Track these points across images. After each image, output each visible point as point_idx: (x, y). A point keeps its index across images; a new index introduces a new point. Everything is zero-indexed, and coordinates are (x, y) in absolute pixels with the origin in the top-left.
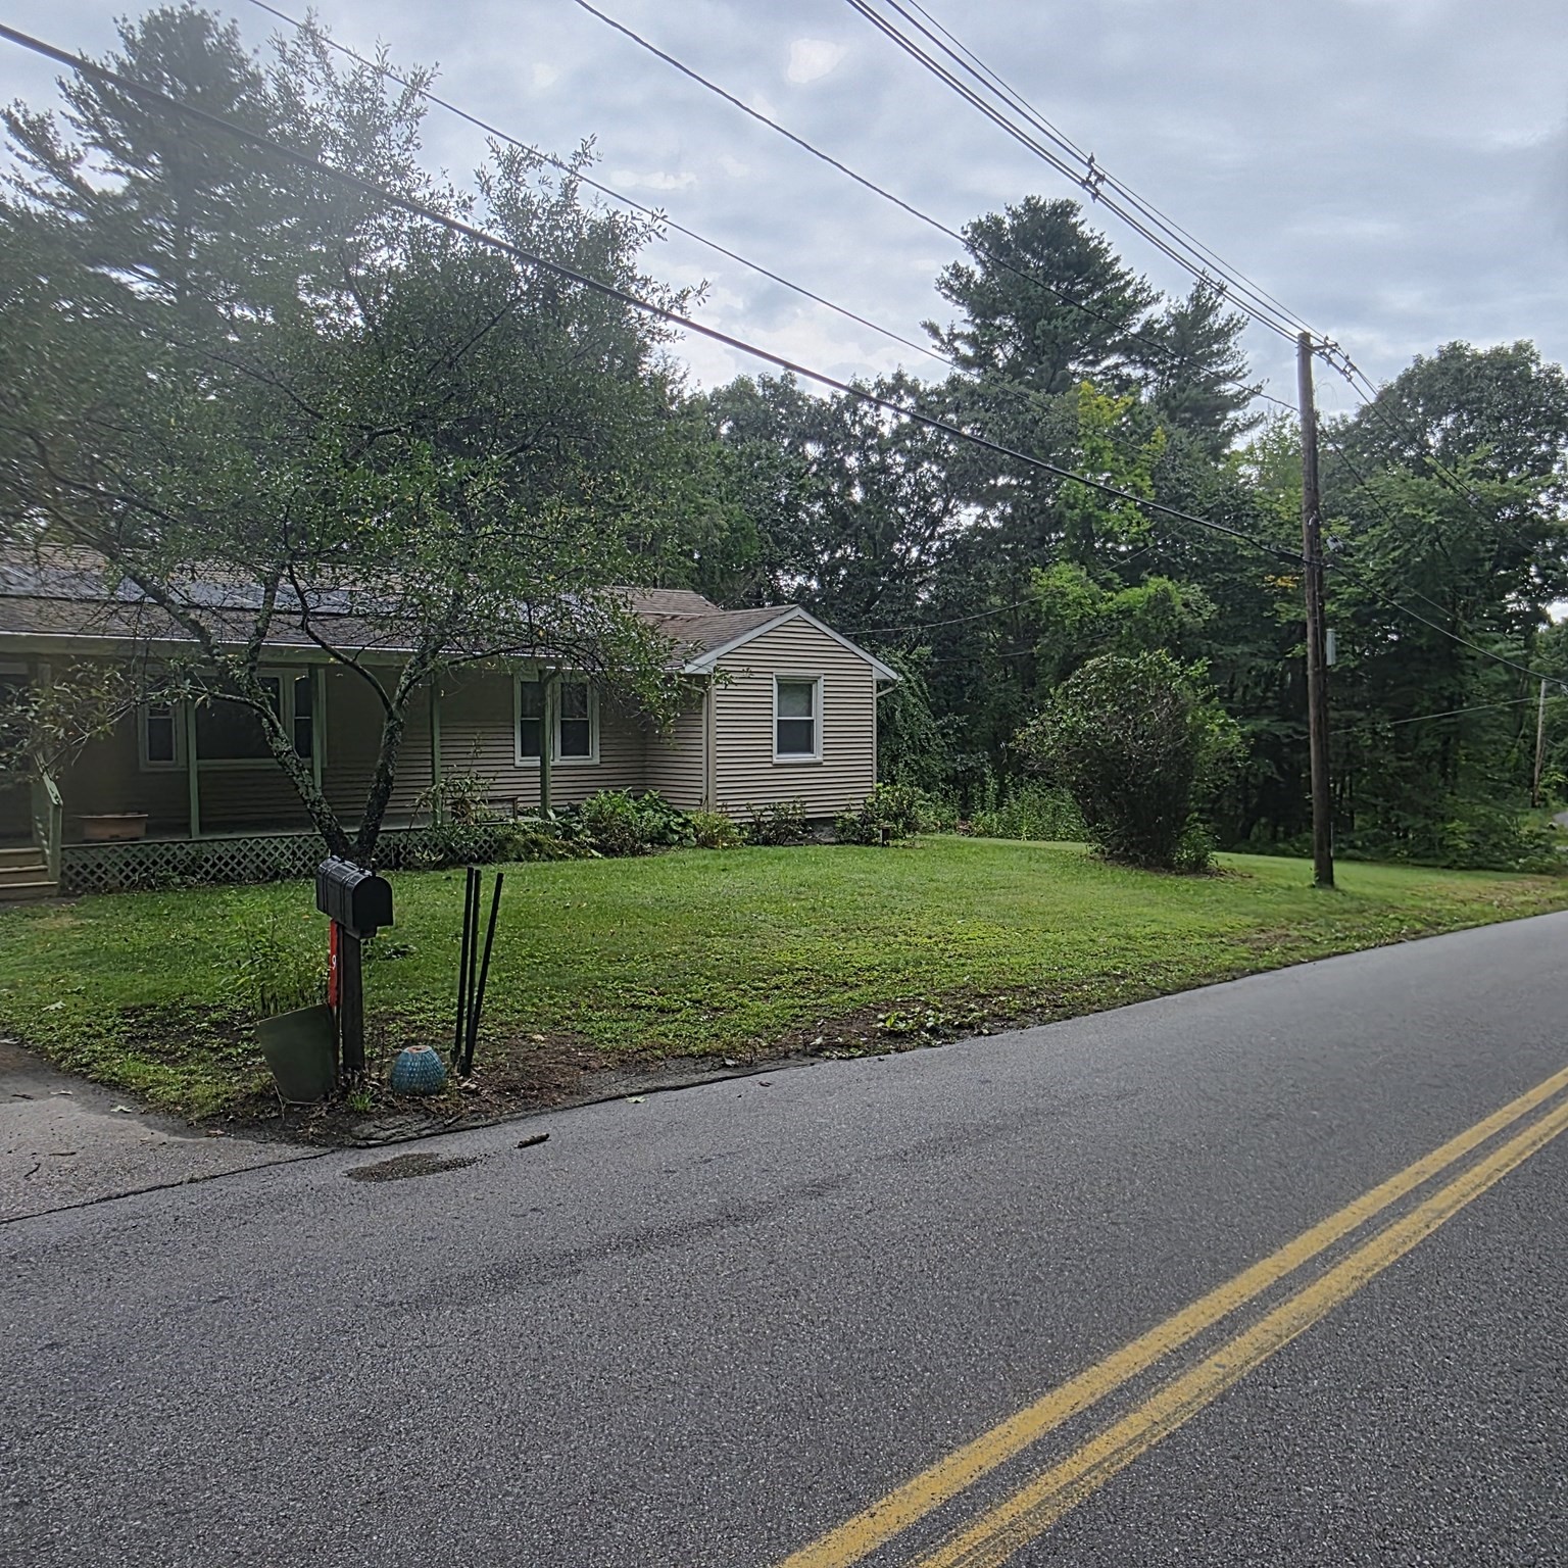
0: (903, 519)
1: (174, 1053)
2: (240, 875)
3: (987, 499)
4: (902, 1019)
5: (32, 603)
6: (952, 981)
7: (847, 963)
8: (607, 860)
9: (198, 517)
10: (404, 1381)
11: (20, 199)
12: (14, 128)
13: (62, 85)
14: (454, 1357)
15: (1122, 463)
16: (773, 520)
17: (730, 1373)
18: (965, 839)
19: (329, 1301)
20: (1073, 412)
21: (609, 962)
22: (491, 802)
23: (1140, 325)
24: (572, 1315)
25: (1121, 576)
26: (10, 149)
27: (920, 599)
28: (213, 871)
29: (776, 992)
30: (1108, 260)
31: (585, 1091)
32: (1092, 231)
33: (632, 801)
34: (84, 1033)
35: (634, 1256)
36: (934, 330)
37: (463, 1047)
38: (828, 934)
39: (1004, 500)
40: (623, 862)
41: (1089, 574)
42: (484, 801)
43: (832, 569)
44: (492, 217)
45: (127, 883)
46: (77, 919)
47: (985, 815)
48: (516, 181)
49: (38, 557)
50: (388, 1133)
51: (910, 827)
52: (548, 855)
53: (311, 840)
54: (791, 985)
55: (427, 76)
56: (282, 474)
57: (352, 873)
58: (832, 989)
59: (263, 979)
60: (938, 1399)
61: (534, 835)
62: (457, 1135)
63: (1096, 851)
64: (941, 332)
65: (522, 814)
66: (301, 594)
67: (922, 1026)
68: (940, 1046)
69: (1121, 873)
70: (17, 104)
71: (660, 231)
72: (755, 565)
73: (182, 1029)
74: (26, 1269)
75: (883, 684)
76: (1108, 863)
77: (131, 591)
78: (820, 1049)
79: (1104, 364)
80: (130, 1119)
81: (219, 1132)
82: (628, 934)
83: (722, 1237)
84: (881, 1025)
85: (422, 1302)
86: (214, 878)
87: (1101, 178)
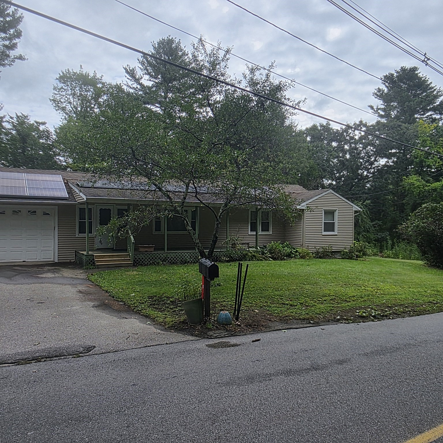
0: (362, 163)
1: (161, 309)
2: (177, 262)
3: (389, 156)
4: (364, 312)
5: (130, 191)
6: (380, 302)
7: (346, 294)
8: (274, 261)
9: (171, 168)
10: (224, 405)
11: (128, 89)
12: (127, 72)
13: (138, 60)
14: (237, 400)
15: (433, 144)
16: (323, 165)
17: (317, 415)
18: (381, 258)
19: (203, 381)
20: (417, 130)
21: (276, 290)
22: (242, 244)
23: (439, 102)
24: (270, 392)
25: (433, 179)
26: (126, 77)
27: (367, 187)
28: (170, 261)
29: (325, 302)
30: (428, 83)
31: (270, 327)
32: (423, 75)
33: (281, 245)
34: (140, 302)
35: (286, 377)
36: (372, 107)
37: (236, 312)
38: (340, 286)
39: (394, 157)
40: (278, 262)
41: (422, 179)
42: (240, 244)
43: (340, 178)
44: (247, 85)
45: (149, 263)
46: (138, 272)
47: (388, 251)
48: (253, 75)
49: (131, 179)
50: (217, 335)
51: (365, 254)
52: (257, 259)
53: (195, 253)
54: (329, 300)
55: (230, 49)
56: (192, 156)
57: (208, 263)
58: (342, 302)
59: (185, 291)
60: (383, 432)
61: (254, 254)
62: (235, 337)
63: (425, 263)
64: (374, 108)
65: (250, 248)
66: (196, 188)
67: (371, 315)
68: (376, 321)
69: (435, 270)
70: (128, 66)
71: (293, 85)
72: (317, 177)
73: (163, 303)
74: (127, 364)
75: (356, 212)
76: (430, 267)
77: (153, 188)
78: (339, 320)
79: (427, 115)
80: (151, 326)
81: (173, 331)
82: (281, 283)
83: (312, 374)
84: (357, 314)
85: (227, 384)
86: (170, 263)
87: (429, 59)
